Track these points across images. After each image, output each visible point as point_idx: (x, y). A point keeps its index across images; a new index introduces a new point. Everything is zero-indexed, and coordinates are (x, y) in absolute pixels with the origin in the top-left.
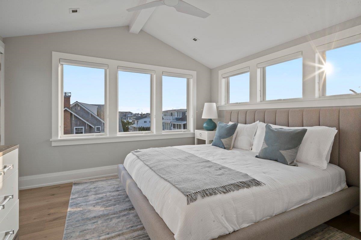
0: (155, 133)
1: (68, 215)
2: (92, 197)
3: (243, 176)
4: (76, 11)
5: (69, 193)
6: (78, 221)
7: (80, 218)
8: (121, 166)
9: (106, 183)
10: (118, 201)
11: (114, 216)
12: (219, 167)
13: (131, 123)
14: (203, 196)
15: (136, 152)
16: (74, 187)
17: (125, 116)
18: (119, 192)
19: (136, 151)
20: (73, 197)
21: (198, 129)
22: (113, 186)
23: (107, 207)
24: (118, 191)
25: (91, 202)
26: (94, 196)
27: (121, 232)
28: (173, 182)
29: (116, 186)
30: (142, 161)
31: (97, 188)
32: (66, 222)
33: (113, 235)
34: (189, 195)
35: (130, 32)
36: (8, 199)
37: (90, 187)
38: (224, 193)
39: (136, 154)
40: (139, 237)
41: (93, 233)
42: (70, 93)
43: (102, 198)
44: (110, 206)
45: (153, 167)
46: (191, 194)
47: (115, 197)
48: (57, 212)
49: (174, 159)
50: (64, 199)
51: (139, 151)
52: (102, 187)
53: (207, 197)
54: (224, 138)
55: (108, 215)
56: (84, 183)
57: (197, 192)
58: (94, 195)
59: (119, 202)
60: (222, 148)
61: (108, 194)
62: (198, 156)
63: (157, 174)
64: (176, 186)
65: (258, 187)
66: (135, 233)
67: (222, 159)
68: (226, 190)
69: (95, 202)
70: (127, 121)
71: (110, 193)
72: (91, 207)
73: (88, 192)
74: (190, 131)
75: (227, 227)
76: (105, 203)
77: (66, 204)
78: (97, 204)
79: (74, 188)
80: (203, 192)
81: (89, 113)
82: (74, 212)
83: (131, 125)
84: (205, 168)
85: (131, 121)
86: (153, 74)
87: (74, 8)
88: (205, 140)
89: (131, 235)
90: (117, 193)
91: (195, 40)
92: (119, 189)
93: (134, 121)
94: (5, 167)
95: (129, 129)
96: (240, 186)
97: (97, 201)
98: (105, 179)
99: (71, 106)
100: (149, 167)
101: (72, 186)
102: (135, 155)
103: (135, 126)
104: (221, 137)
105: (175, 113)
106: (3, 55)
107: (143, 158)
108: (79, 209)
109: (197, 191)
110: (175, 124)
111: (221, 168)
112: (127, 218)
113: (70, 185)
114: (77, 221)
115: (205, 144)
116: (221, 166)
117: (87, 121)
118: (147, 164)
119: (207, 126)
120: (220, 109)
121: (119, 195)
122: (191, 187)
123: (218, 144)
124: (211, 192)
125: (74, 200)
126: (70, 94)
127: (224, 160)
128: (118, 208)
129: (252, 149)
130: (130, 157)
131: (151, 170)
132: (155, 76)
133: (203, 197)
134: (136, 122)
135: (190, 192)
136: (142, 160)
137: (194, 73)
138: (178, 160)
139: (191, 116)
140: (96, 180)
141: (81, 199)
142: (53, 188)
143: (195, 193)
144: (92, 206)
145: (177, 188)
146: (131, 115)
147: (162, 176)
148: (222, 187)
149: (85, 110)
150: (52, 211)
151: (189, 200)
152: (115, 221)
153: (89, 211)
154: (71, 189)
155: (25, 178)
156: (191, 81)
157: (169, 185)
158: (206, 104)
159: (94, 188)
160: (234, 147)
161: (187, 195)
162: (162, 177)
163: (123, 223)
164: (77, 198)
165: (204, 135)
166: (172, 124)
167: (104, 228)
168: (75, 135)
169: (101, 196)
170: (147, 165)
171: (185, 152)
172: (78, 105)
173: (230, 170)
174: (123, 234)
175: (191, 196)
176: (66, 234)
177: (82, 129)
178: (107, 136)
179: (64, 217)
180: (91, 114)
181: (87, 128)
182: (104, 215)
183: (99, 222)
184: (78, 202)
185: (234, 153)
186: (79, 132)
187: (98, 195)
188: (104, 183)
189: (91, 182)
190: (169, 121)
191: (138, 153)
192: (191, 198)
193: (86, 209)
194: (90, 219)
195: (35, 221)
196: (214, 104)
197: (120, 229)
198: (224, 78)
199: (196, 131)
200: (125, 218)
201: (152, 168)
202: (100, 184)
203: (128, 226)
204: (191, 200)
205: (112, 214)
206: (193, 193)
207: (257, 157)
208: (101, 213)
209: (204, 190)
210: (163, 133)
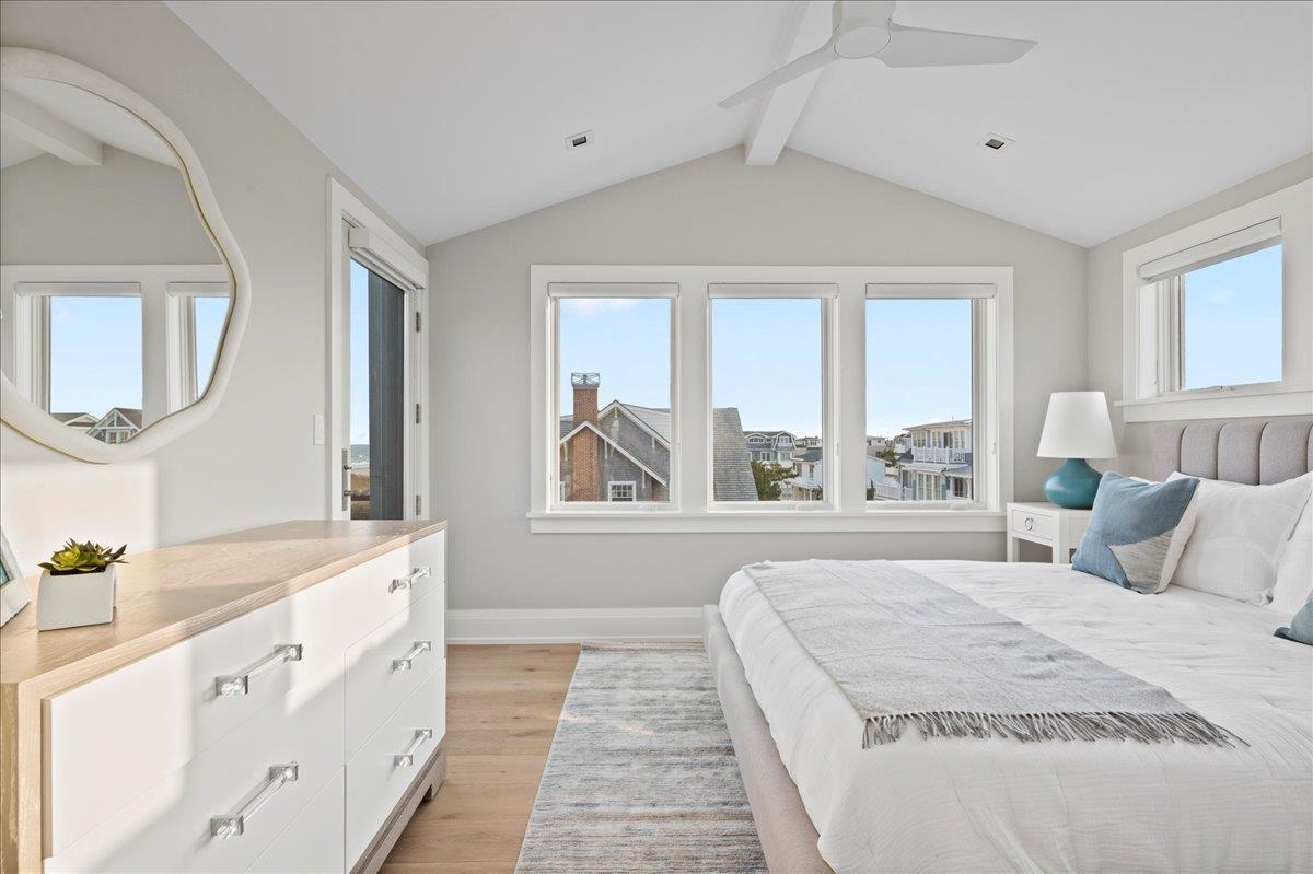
0: (838, 509)
1: (559, 729)
2: (625, 695)
3: (1142, 694)
4: (584, 141)
5: (568, 672)
6: (582, 750)
7: (586, 745)
8: (710, 609)
9: (670, 660)
10: (694, 721)
11: (678, 758)
12: (1047, 650)
13: (787, 471)
14: (925, 733)
15: (758, 568)
16: (583, 657)
17: (769, 446)
18: (705, 693)
19: (758, 564)
20: (578, 685)
21: (1020, 498)
22: (689, 673)
23: (662, 729)
24: (703, 689)
25: (621, 708)
26: (633, 691)
27: (689, 810)
28: (838, 673)
29: (699, 675)
30: (767, 598)
31: (643, 672)
32: (553, 746)
33: (667, 810)
34: (876, 719)
35: (747, 163)
36: (419, 650)
37: (622, 665)
38: (1020, 737)
39: (757, 574)
40: (741, 838)
41: (615, 793)
42: (598, 375)
43: (653, 701)
44: (670, 728)
45: (793, 620)
46: (883, 718)
47: (690, 707)
48: (535, 717)
49: (879, 604)
50: (553, 686)
51: (770, 568)
52: (658, 669)
53: (942, 737)
54: (1124, 541)
55: (660, 753)
56: (610, 650)
57: (906, 716)
58: (632, 688)
59: (698, 721)
60: (1116, 582)
61: (672, 693)
62: (984, 603)
63: (798, 642)
64: (844, 686)
65: (1202, 746)
66: (732, 823)
67: (1086, 624)
68: (1034, 732)
69: (630, 708)
70: (772, 465)
71: (678, 693)
72: (620, 721)
73: (618, 677)
74: (986, 508)
75: (1018, 861)
76: (658, 716)
77: (557, 699)
78: (636, 715)
79: (585, 660)
80: (928, 721)
81: (650, 437)
82: (574, 725)
83: (789, 480)
84: (986, 645)
85: (786, 464)
86: (830, 296)
87: (578, 134)
88: (1051, 548)
89: (719, 825)
90: (699, 695)
91: (994, 145)
92: (705, 686)
93: (798, 466)
94: (415, 571)
95: (780, 492)
96: (1103, 728)
97: (638, 708)
98: (669, 646)
99: (600, 416)
100: (782, 618)
101: (578, 654)
102: (751, 577)
103: (801, 481)
104: (1109, 536)
105: (962, 433)
106: (426, 292)
107: (772, 588)
108: (587, 720)
109: (909, 714)
110: (961, 479)
111: (1053, 654)
112: (716, 774)
113: (574, 651)
114: (578, 750)
115: (1051, 561)
116: (1061, 648)
117: (646, 462)
118: (778, 609)
119: (1061, 489)
120: (1130, 416)
121: (702, 702)
122: (889, 698)
123: (1095, 566)
124: (962, 724)
125: (580, 693)
126: (596, 380)
127: (1090, 630)
128: (694, 739)
129: (1270, 599)
130: (738, 583)
131: (785, 629)
132: (836, 306)
133: (927, 733)
134: (805, 468)
135: (881, 712)
136: (768, 595)
137: (1004, 276)
138: (890, 609)
139: (991, 447)
140: (642, 646)
141: (597, 692)
142: (533, 651)
143: (898, 716)
144: (622, 718)
145: (843, 690)
146: (789, 445)
147: (812, 651)
148: (1021, 716)
149: (638, 428)
150: (522, 711)
151: (871, 735)
152: (678, 774)
153: (612, 731)
154: (576, 662)
155: (462, 615)
156: (991, 307)
157: (823, 678)
158: (1056, 399)
159: (636, 669)
160: (1174, 583)
161: (869, 720)
162: (811, 655)
163: (700, 785)
164: (587, 688)
165: (1048, 524)
166: (947, 479)
167: (644, 787)
168: (610, 503)
169: (649, 694)
170: (778, 612)
171: (934, 583)
172: (619, 411)
173: (1097, 665)
174: (694, 816)
175: (882, 724)
176: (548, 777)
177: (630, 487)
178: (676, 512)
179: (550, 733)
180: (656, 441)
181: (644, 486)
182: (650, 752)
183: (635, 767)
184: (588, 700)
185: (1161, 607)
186: (622, 495)
187: (641, 692)
188: (662, 657)
189: (629, 650)
190: (936, 469)
191: (766, 571)
192: (880, 729)
193: (605, 724)
194: (611, 753)
195: (485, 727)
196: (1099, 398)
197: (687, 800)
198: (1149, 280)
199: (1011, 506)
200: (708, 773)
201: (791, 624)
202: (652, 660)
203: (716, 799)
204: (876, 736)
205: (672, 754)
206: (892, 717)
207: (1281, 634)
208: (643, 743)
209: (935, 713)
210: (868, 511)
